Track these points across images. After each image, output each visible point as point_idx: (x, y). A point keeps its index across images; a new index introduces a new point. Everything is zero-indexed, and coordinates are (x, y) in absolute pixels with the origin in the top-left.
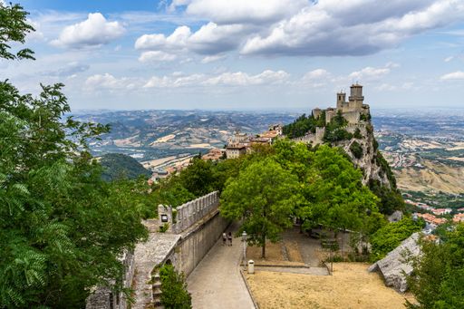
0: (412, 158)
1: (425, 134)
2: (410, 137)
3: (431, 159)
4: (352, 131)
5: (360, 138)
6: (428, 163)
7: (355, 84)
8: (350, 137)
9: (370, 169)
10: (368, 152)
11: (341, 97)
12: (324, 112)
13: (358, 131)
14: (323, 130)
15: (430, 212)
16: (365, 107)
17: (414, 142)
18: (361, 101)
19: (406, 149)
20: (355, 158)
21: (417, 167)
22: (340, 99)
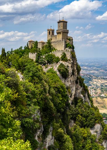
0: (99, 91)
2: (97, 77)
4: (59, 55)
5: (66, 61)
7: (61, 20)
8: (58, 60)
10: (73, 74)
13: (64, 55)
14: (35, 55)
16: (70, 39)
17: (99, 80)
18: (66, 34)
19: (94, 85)
20: (62, 77)
21: (102, 97)
22: (50, 34)
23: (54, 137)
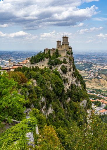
0: (96, 74)
1: (102, 63)
2: (96, 64)
3: (104, 74)
4: (62, 59)
5: (66, 63)
6: (103, 76)
7: (65, 36)
8: (61, 63)
9: (71, 79)
10: (70, 70)
11: (58, 42)
12: (50, 50)
13: (65, 60)
14: (48, 59)
15: (103, 99)
16: (70, 48)
17: (97, 66)
18: (68, 45)
19: (94, 69)
20: (63, 73)
21: (99, 78)
22: (58, 44)
23: (52, 109)
